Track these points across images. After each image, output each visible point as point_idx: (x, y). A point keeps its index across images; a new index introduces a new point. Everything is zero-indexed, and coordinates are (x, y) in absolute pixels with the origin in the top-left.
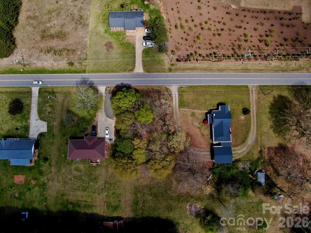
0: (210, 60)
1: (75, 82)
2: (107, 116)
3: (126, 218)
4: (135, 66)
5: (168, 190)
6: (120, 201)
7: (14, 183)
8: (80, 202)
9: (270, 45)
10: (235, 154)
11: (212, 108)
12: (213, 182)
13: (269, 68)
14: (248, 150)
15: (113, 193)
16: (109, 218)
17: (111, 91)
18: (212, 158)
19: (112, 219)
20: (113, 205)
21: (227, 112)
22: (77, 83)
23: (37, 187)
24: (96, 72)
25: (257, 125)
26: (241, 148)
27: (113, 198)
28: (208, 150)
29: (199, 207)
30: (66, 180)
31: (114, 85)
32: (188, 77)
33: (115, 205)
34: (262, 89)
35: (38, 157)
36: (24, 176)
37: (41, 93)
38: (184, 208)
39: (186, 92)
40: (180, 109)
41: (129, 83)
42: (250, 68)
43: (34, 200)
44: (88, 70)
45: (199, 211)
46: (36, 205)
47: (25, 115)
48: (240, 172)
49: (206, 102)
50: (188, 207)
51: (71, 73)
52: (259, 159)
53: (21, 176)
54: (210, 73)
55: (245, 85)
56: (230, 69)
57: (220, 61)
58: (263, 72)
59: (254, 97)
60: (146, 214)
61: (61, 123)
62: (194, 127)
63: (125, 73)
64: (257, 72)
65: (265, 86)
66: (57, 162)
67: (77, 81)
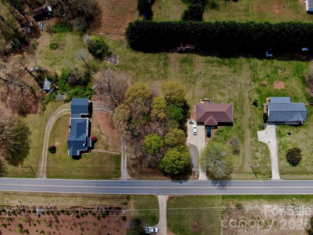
0: (84, 208)
1: (232, 184)
2: (196, 147)
3: (175, 52)
4: (167, 203)
5: (135, 76)
6: (181, 67)
7: (284, 82)
8: (218, 65)
9: (17, 226)
10: (69, 108)
11: (87, 154)
12: (93, 82)
13: (22, 198)
14: (56, 111)
15: (187, 73)
16: (191, 52)
17: (193, 174)
18: (91, 104)
19: (187, 51)
20: (187, 63)
21: (71, 148)
22: (231, 184)
23: (261, 79)
24: (210, 196)
25: (44, 136)
26: (62, 114)
27: (187, 69)
28: (95, 112)
29: (108, 62)
30: (232, 85)
31: (189, 181)
32: (109, 189)
33: (185, 63)
34: (33, 173)
35: (263, 106)
36: (275, 88)
37: (269, 173)
38: (121, 60)
39: (113, 172)
40: (119, 154)
41: (173, 183)
42: (42, 198)
43: (261, 67)
44: (219, 199)
45: (108, 58)
46: (260, 62)
47: (283, 148)
48: (66, 91)
49: (92, 160)
50: (118, 61)
51: (238, 196)
52: (47, 103)
53: (278, 88)
54: (85, 194)
55: (50, 178)
56: (63, 198)
57: (72, 207)
58: (29, 192)
59: (43, 165)
60: (157, 55)
61: (244, 140)
62: (106, 134)
63: (178, 195)
64: (36, 193)
65: (29, 177)
66: (243, 101)
67: (230, 185)
